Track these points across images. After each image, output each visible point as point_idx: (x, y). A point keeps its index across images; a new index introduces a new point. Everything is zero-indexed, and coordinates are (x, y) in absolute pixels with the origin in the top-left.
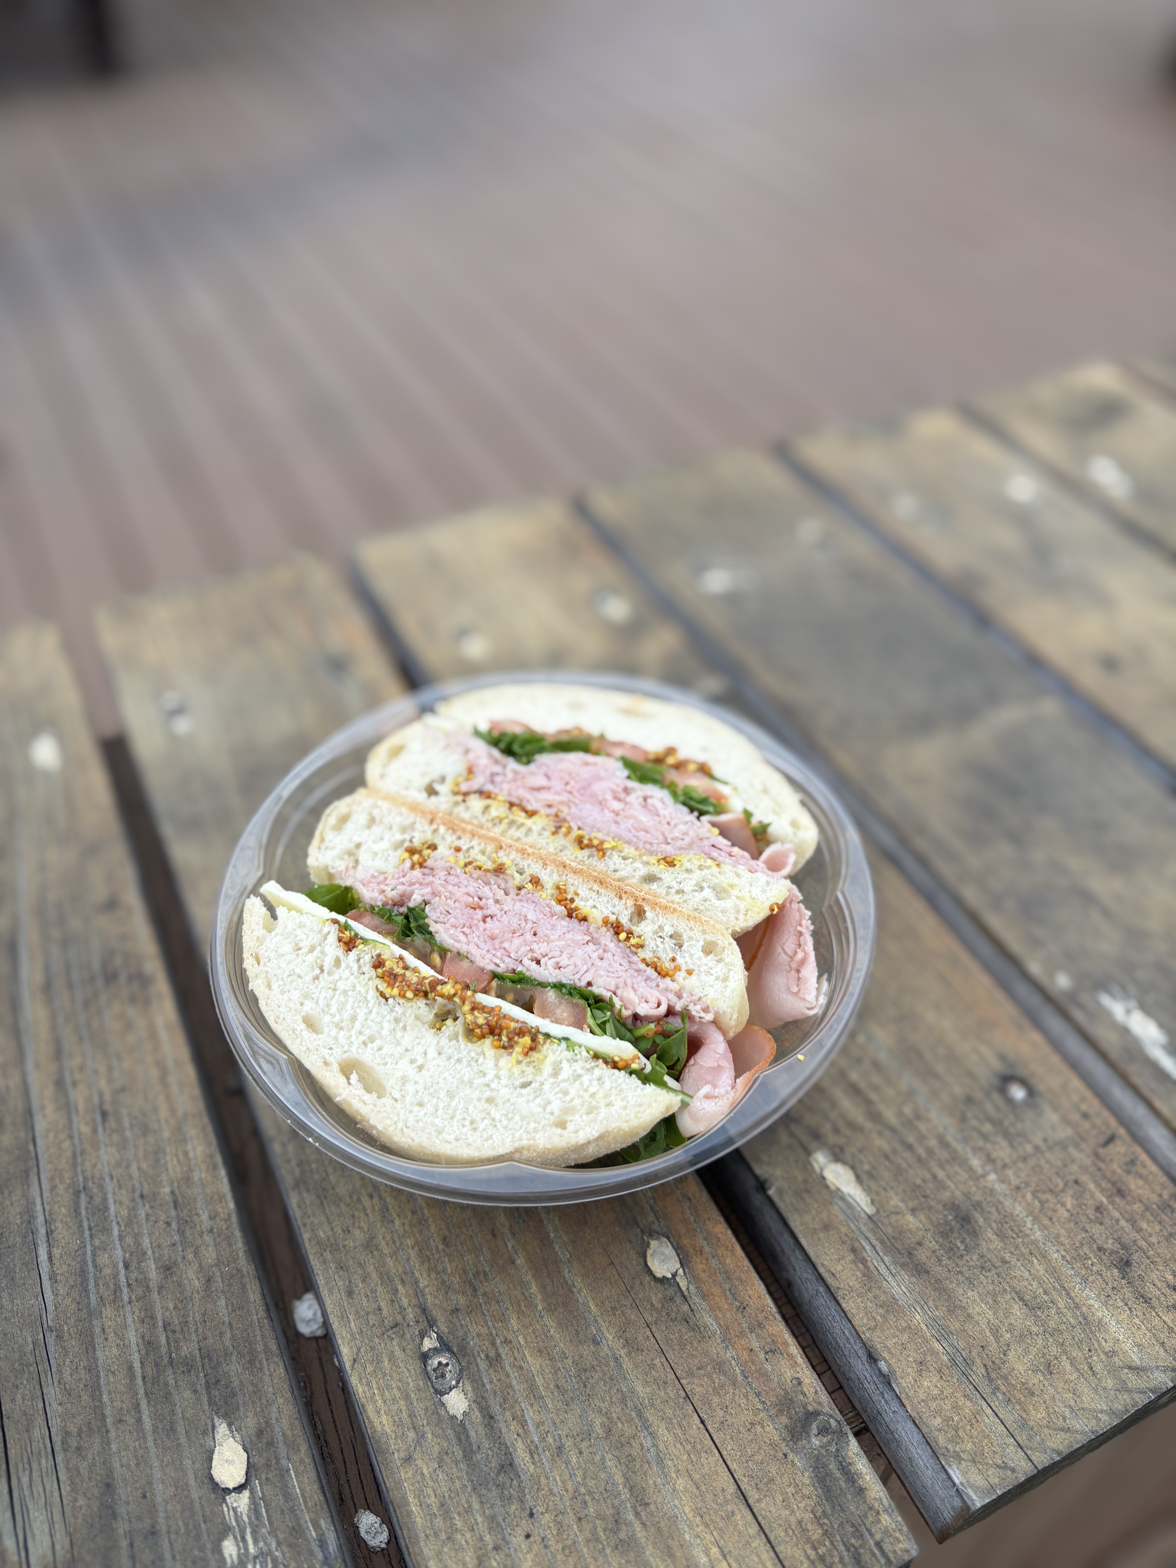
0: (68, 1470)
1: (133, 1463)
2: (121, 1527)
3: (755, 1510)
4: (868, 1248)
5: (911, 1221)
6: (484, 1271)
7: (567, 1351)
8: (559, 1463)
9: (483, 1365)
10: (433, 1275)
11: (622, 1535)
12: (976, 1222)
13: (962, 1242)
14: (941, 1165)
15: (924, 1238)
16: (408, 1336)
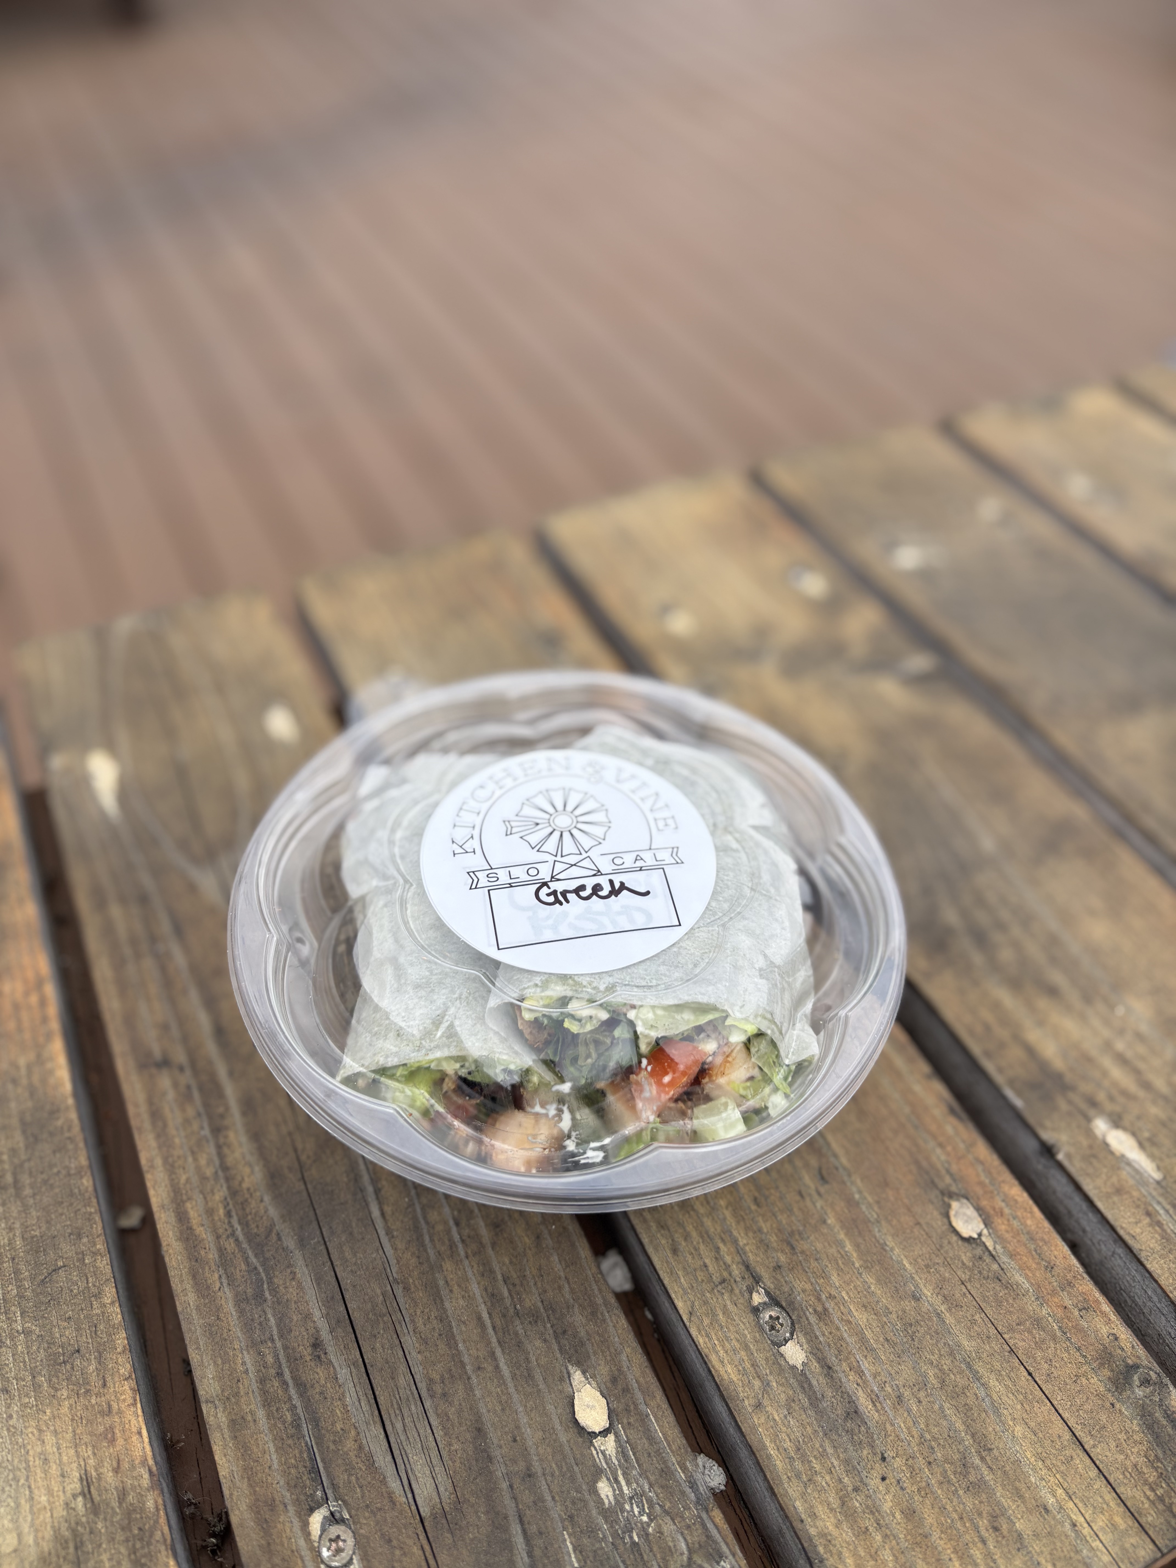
0: (438, 1415)
1: (498, 1408)
2: (499, 1471)
3: (1092, 1455)
6: (798, 1231)
7: (890, 1307)
8: (901, 1411)
9: (813, 1319)
10: (751, 1234)
11: (972, 1478)
16: (737, 1291)
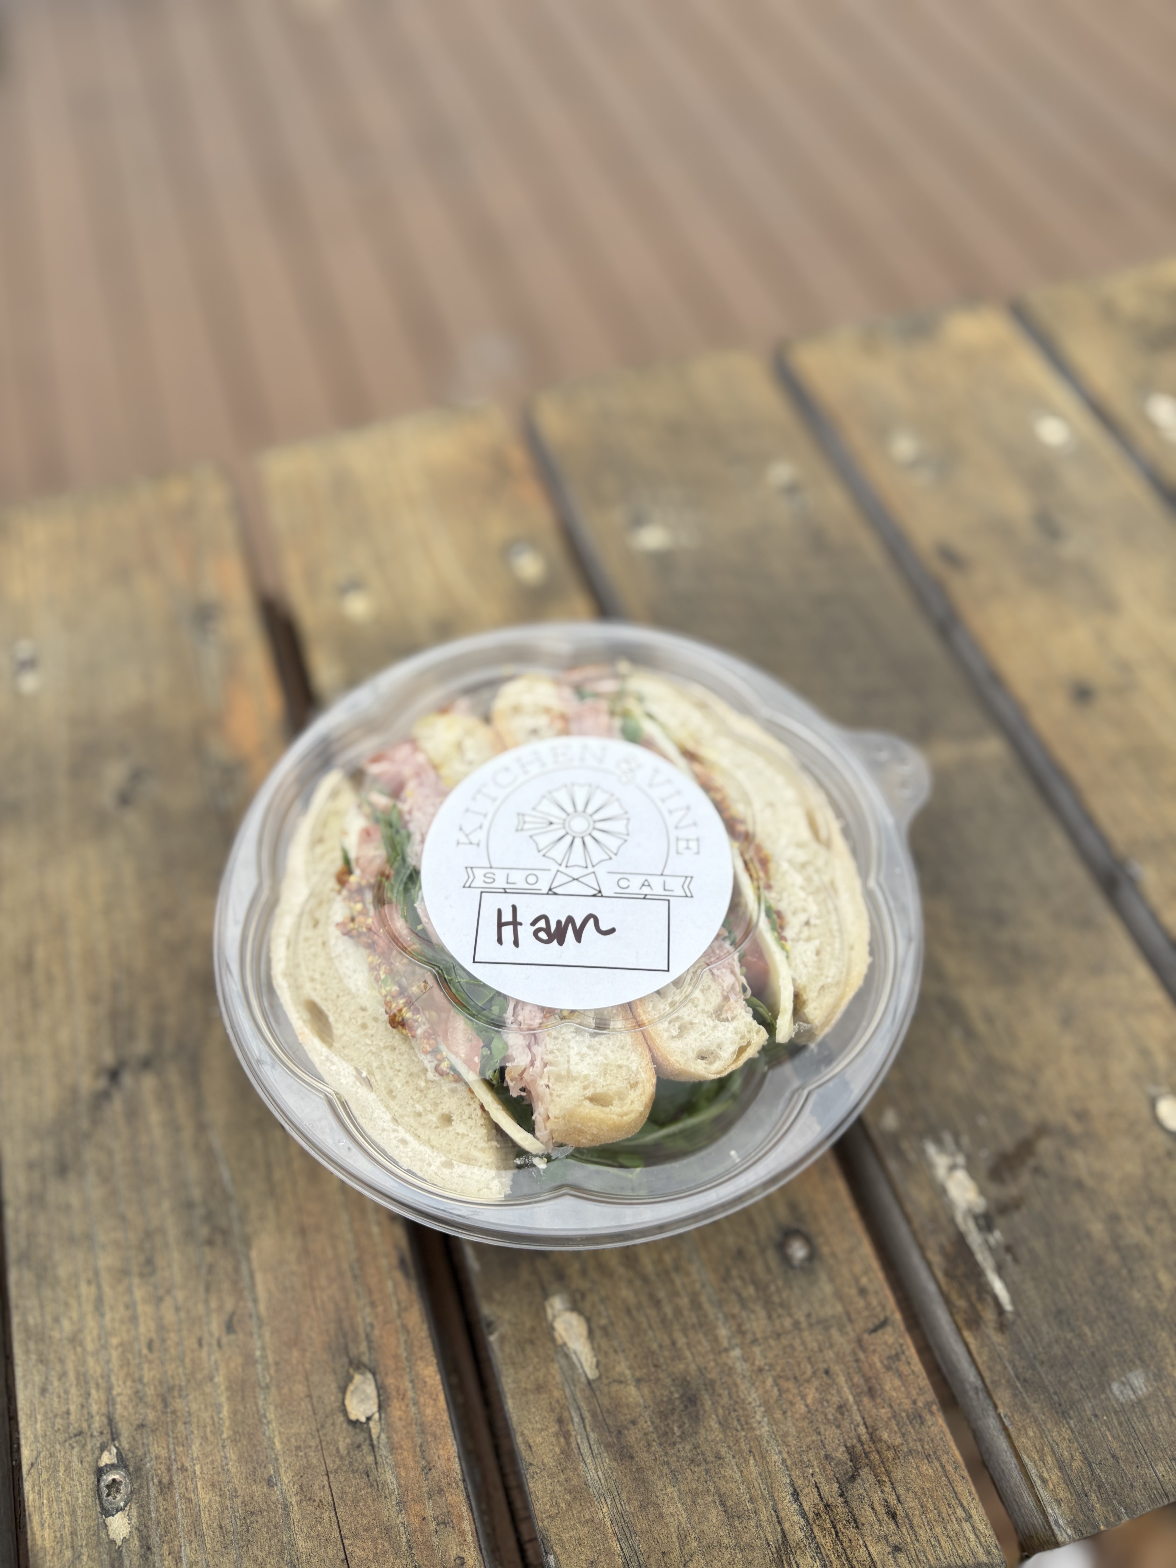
4: (576, 1419)
5: (632, 1394)
7: (239, 1490)
9: (154, 1491)
10: (129, 1383)
12: (703, 1405)
13: (680, 1427)
14: (685, 1331)
15: (641, 1415)
16: (89, 1447)
